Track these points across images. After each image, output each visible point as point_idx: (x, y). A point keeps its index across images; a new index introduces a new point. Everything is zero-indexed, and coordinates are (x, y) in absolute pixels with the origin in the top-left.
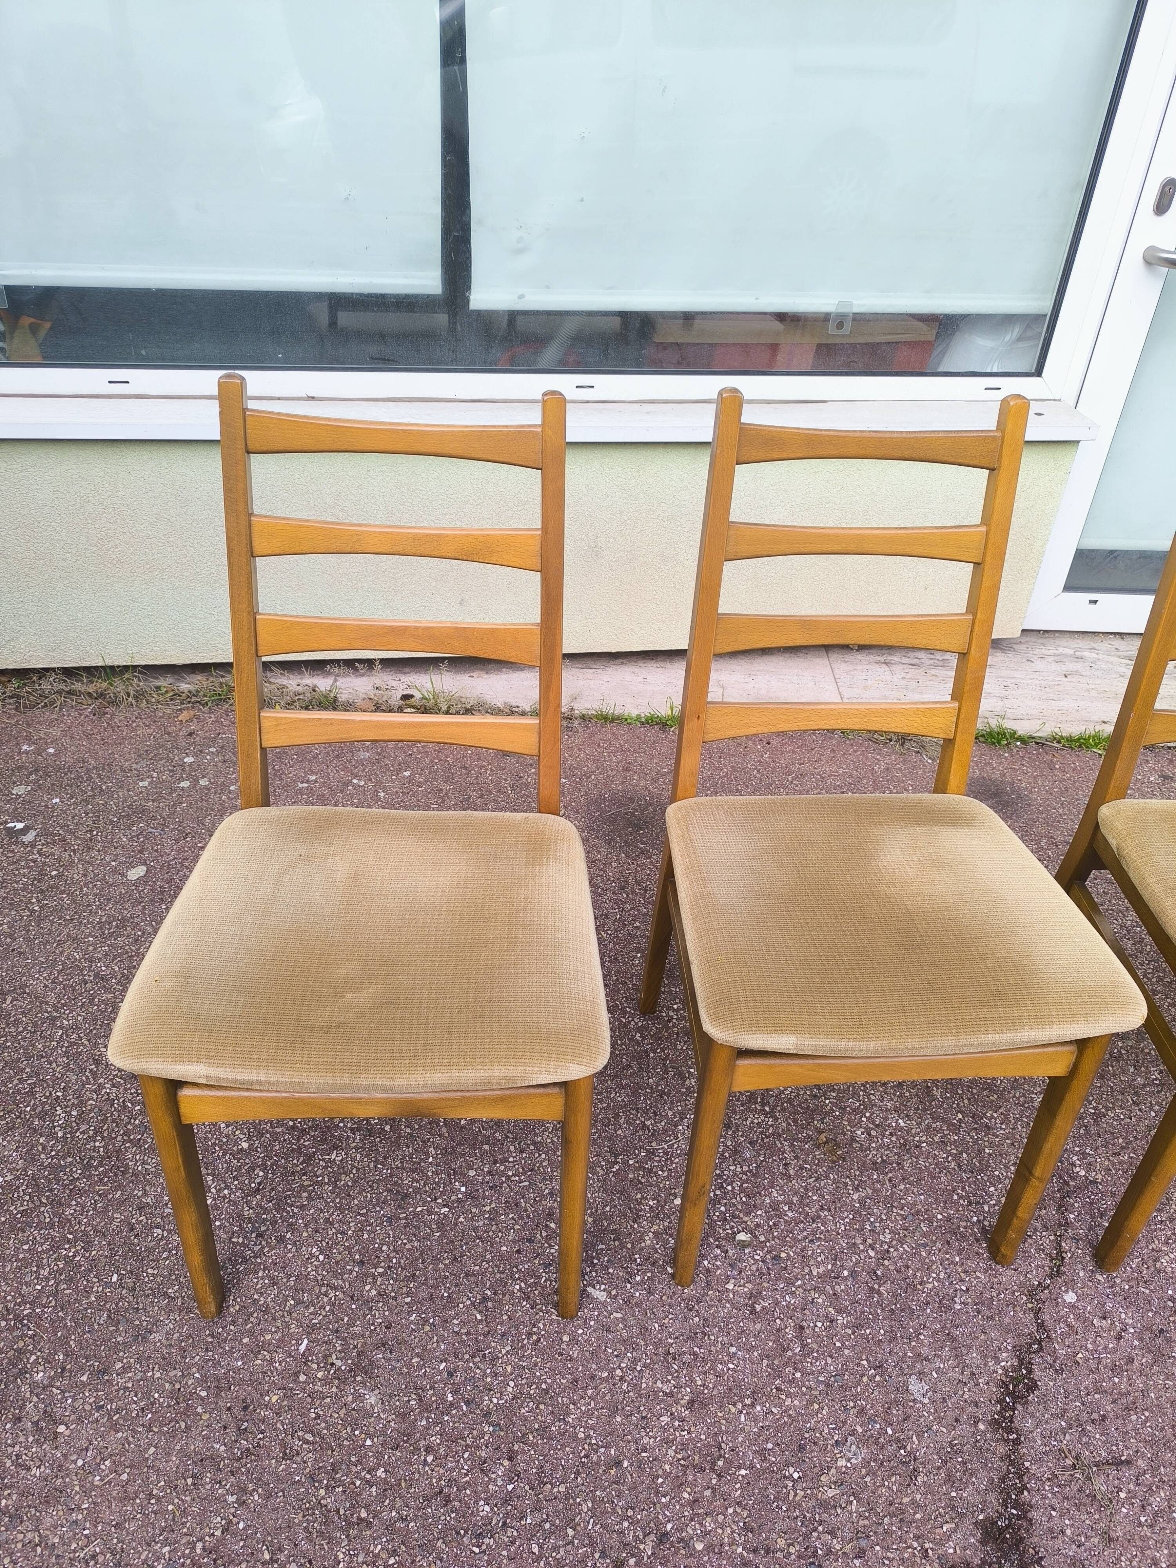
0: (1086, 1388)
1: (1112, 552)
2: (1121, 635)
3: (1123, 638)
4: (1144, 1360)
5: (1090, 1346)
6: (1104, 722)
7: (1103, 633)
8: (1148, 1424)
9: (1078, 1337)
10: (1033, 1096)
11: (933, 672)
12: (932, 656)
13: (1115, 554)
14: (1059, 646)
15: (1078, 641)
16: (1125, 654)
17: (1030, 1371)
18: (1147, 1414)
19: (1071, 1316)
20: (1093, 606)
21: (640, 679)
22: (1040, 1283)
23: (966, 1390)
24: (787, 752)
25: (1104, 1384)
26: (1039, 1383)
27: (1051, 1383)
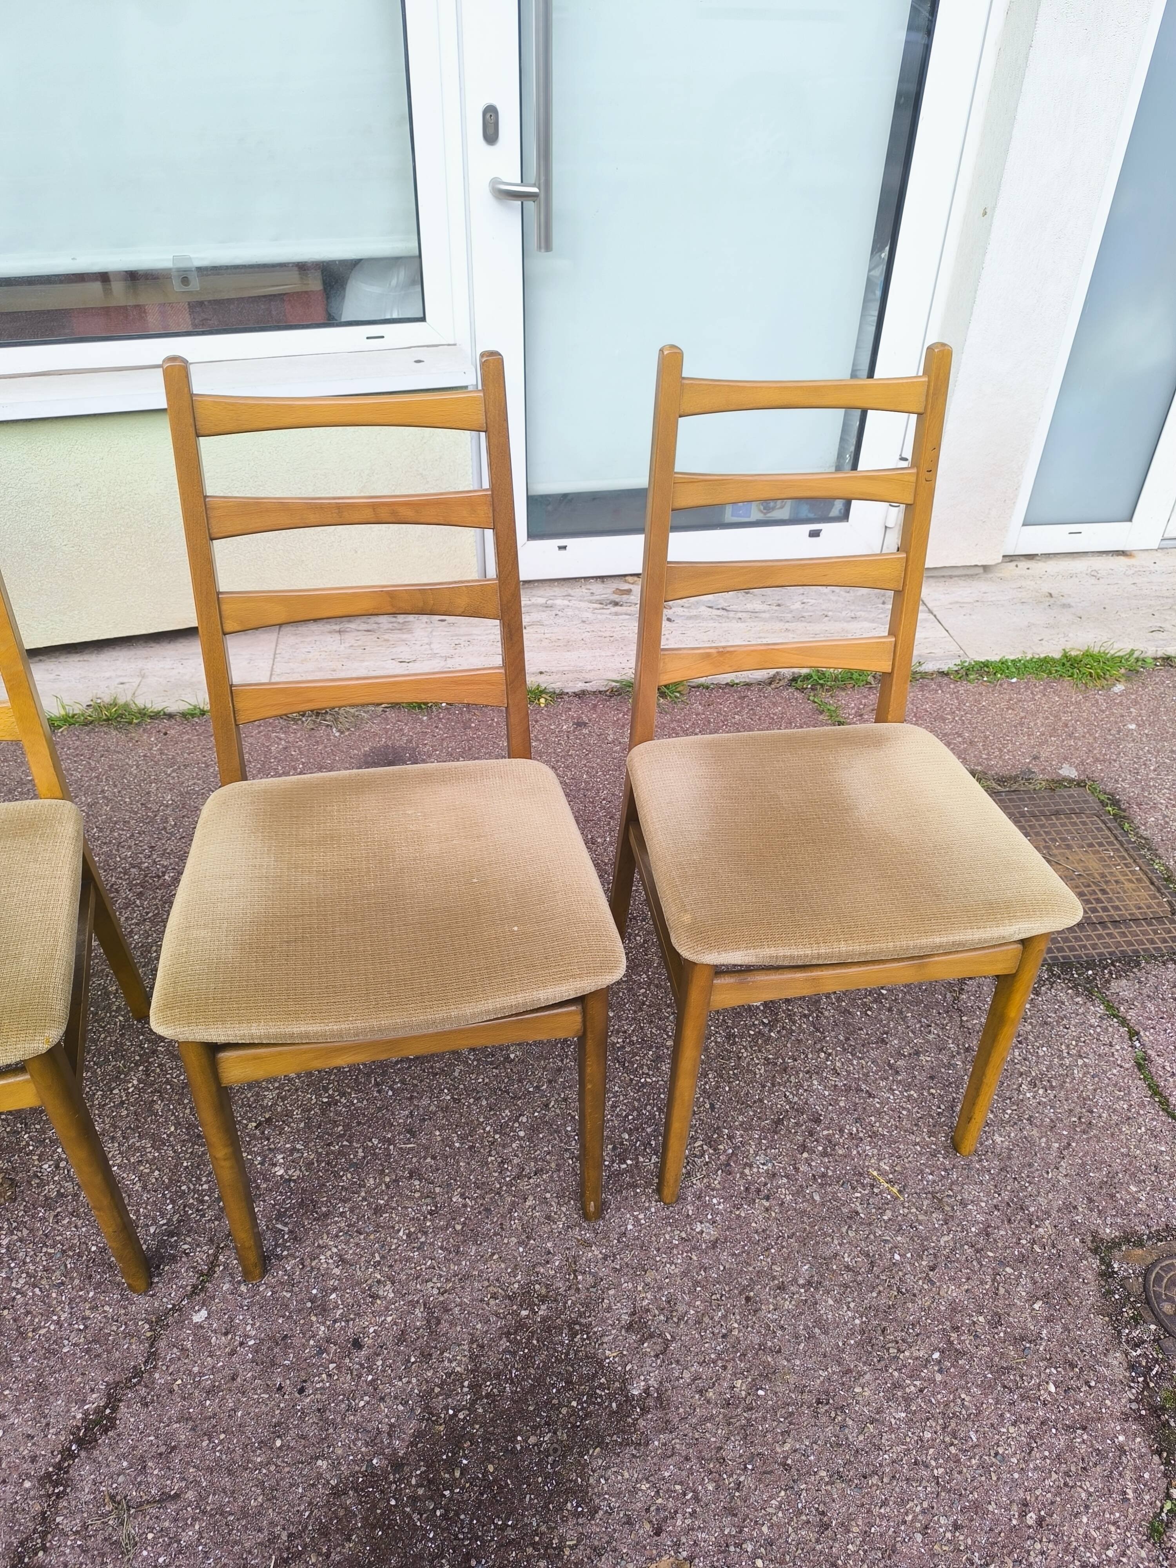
0: (170, 1418)
1: (565, 496)
2: (602, 578)
3: (603, 582)
4: (249, 1375)
5: (196, 1369)
6: (541, 673)
7: (585, 578)
8: (218, 1448)
9: (186, 1361)
10: (266, 1093)
11: (386, 637)
12: (394, 620)
13: (569, 498)
14: (534, 596)
15: (556, 589)
16: (598, 597)
17: (114, 1410)
18: (222, 1436)
19: (190, 1338)
20: (562, 552)
21: (52, 676)
22: (174, 1305)
23: (30, 1444)
24: (182, 742)
25: (191, 1410)
26: (118, 1422)
27: (132, 1420)
